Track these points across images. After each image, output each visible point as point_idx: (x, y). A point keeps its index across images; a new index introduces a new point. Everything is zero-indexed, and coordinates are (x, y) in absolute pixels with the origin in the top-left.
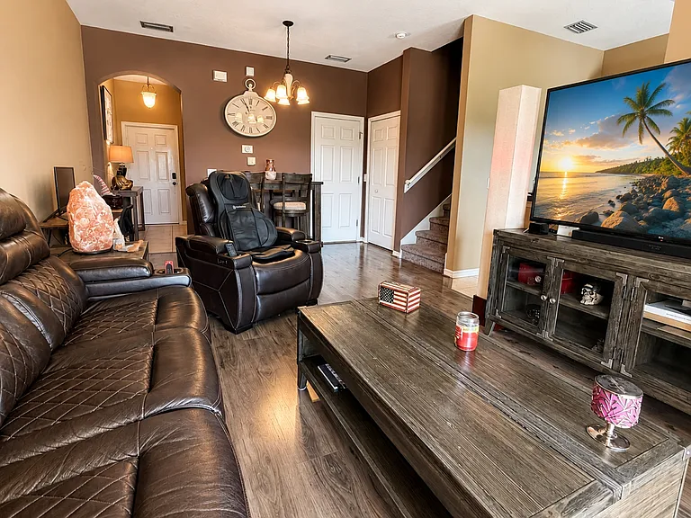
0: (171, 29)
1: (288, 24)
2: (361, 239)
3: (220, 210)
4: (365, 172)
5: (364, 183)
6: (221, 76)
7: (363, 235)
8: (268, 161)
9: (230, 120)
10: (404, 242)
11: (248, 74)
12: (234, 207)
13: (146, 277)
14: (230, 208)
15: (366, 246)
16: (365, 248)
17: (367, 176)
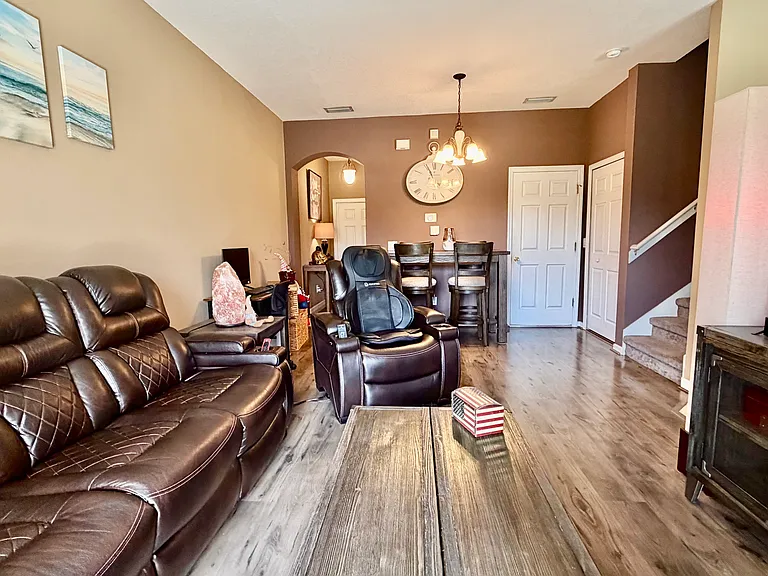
0: (351, 110)
1: (459, 77)
2: (579, 324)
3: (352, 287)
4: (584, 236)
5: (583, 250)
6: (403, 144)
7: (580, 318)
8: (446, 230)
9: (411, 189)
10: (626, 332)
11: (432, 137)
12: (366, 285)
13: (239, 353)
14: (361, 286)
15: (584, 333)
16: (584, 338)
17: (586, 240)
